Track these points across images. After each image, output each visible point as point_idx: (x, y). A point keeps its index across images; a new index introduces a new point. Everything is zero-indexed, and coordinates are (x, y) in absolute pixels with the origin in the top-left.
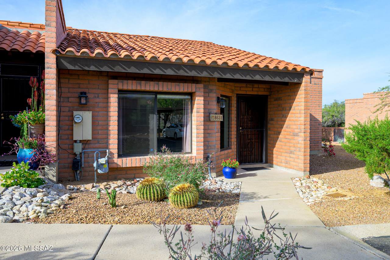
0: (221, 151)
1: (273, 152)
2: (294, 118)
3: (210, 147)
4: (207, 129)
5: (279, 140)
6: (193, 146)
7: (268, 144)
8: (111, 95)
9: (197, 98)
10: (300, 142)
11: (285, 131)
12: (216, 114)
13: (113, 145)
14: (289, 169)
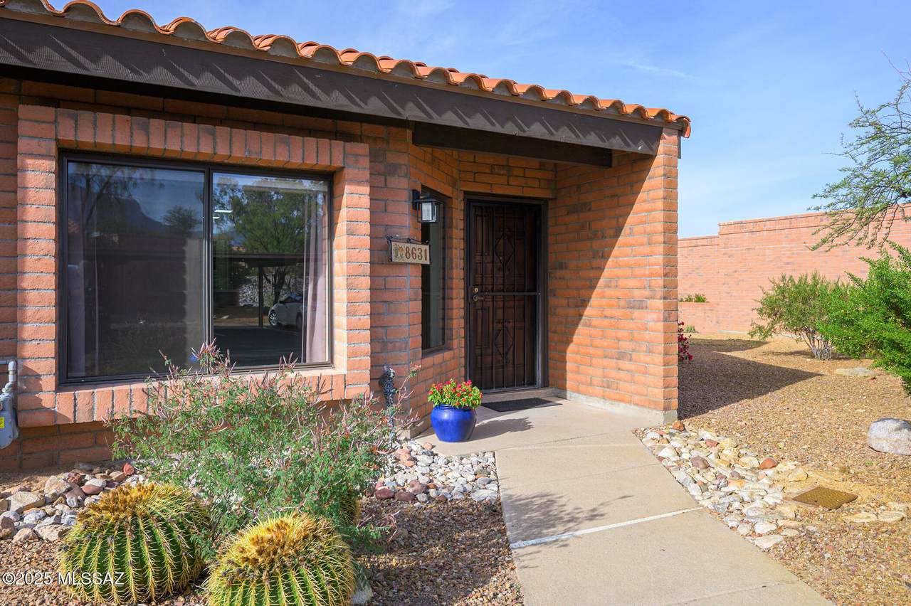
0: (424, 355)
1: (565, 356)
2: (631, 258)
3: (390, 345)
4: (383, 287)
5: (582, 321)
6: (336, 342)
7: (549, 334)
8: (30, 162)
9: (347, 188)
10: (651, 324)
11: (603, 297)
12: (409, 241)
13: (34, 342)
14: (616, 403)
